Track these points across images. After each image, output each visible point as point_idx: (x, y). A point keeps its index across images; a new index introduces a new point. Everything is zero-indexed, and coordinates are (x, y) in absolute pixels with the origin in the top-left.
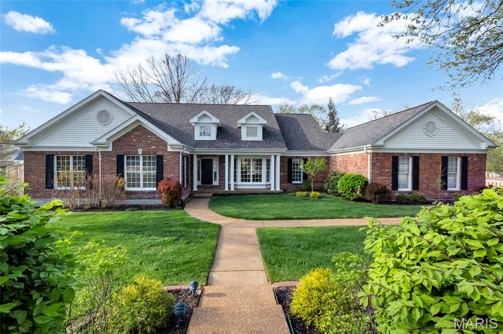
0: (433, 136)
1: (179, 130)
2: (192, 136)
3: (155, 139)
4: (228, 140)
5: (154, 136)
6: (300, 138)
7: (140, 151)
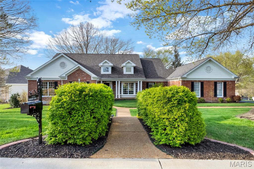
0: (210, 73)
1: (93, 69)
2: (100, 72)
3: (86, 75)
4: (117, 74)
5: (85, 73)
6: (153, 72)
7: (79, 80)
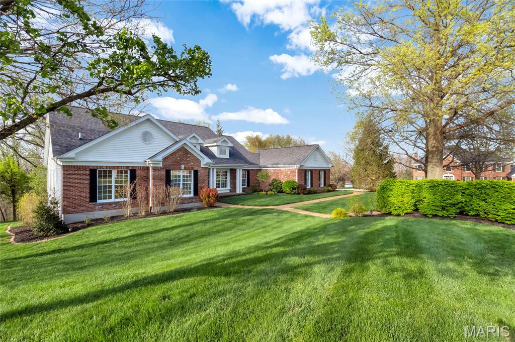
0: (316, 161)
3: (193, 158)
7: (183, 167)
